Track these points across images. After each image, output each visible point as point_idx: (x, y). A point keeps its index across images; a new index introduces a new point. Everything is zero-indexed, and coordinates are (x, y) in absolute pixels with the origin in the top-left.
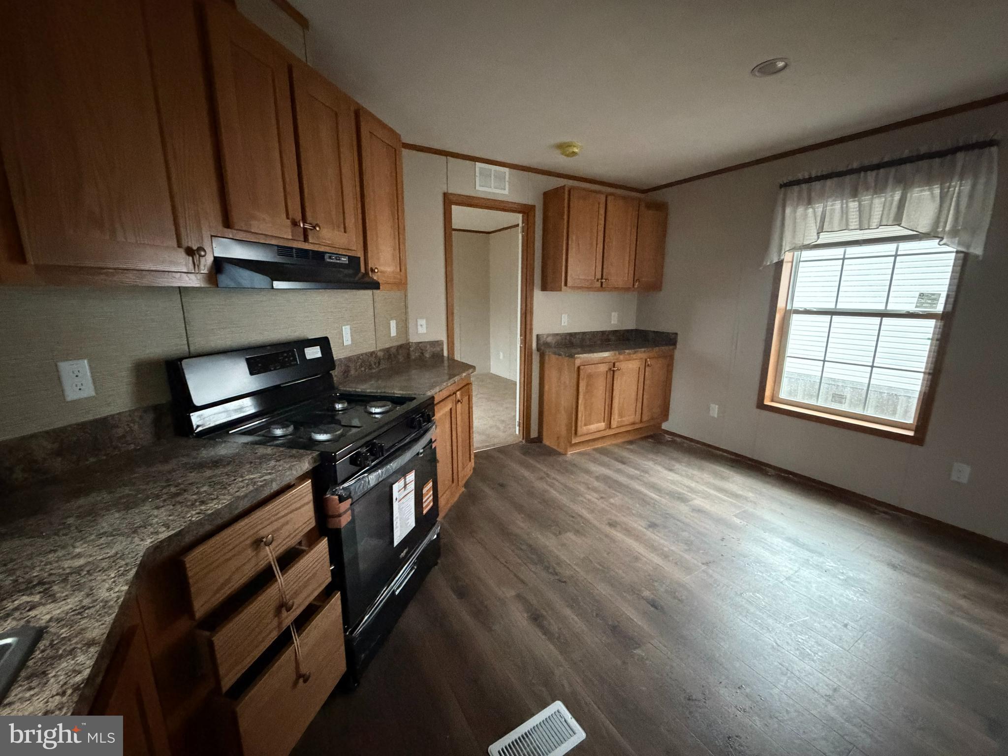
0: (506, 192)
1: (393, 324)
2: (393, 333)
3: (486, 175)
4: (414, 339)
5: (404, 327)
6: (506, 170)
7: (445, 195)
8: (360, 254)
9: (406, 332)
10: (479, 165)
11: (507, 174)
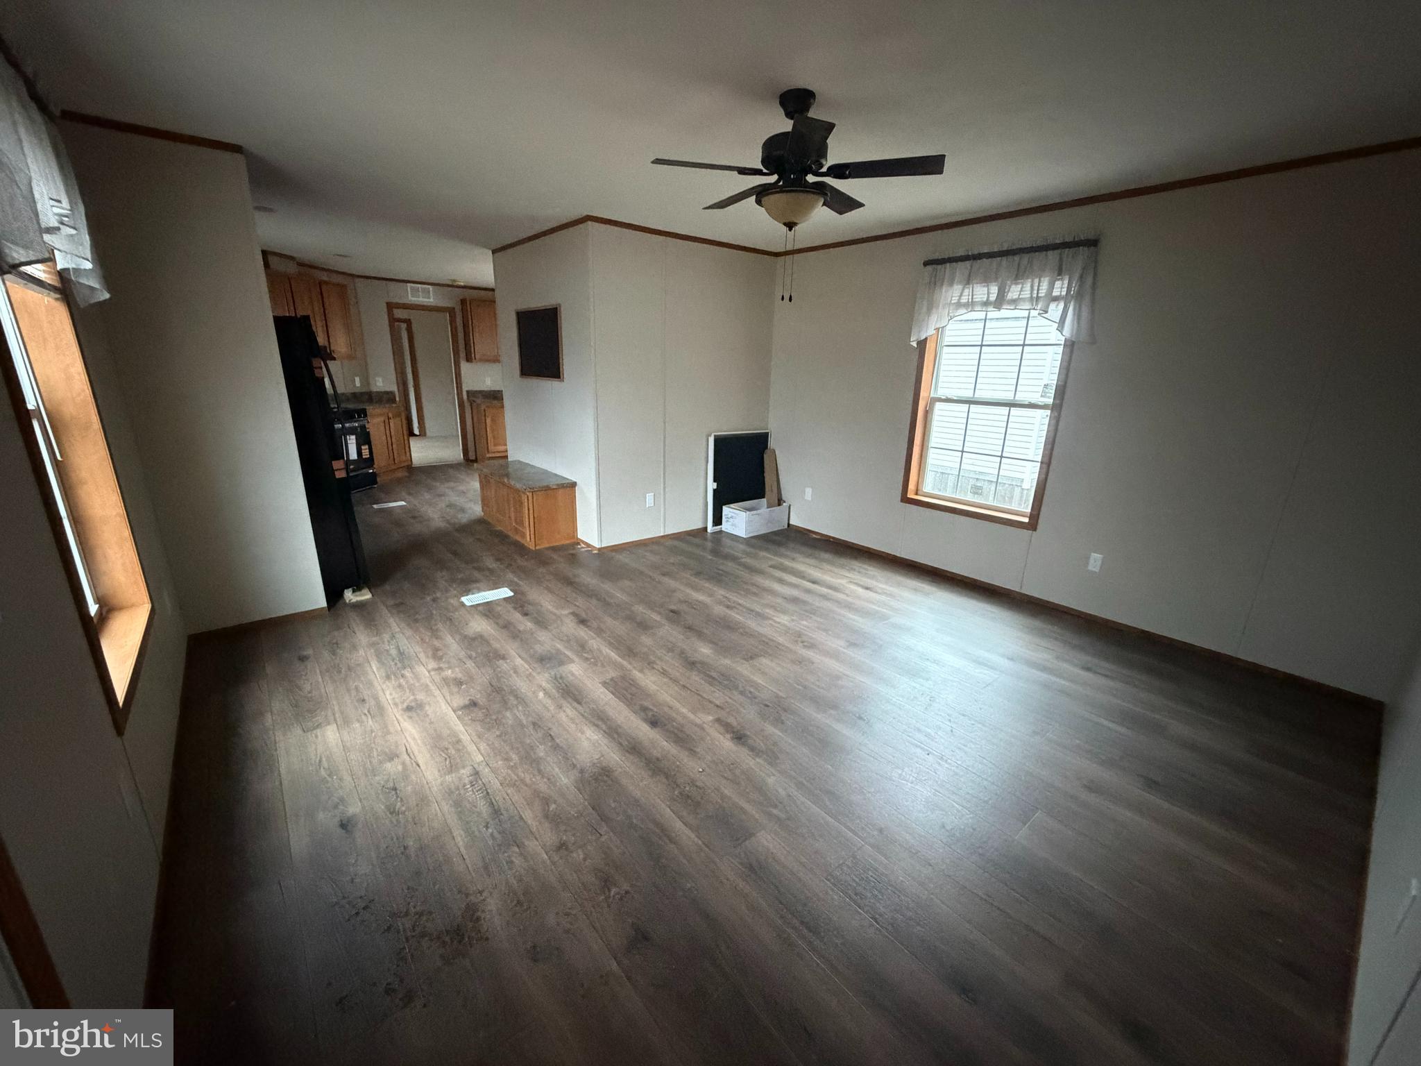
0: (432, 300)
1: (357, 379)
2: (358, 384)
3: (415, 291)
4: (374, 389)
5: (366, 380)
6: (431, 288)
7: (388, 304)
8: (327, 344)
9: (368, 384)
10: (409, 285)
11: (431, 289)
